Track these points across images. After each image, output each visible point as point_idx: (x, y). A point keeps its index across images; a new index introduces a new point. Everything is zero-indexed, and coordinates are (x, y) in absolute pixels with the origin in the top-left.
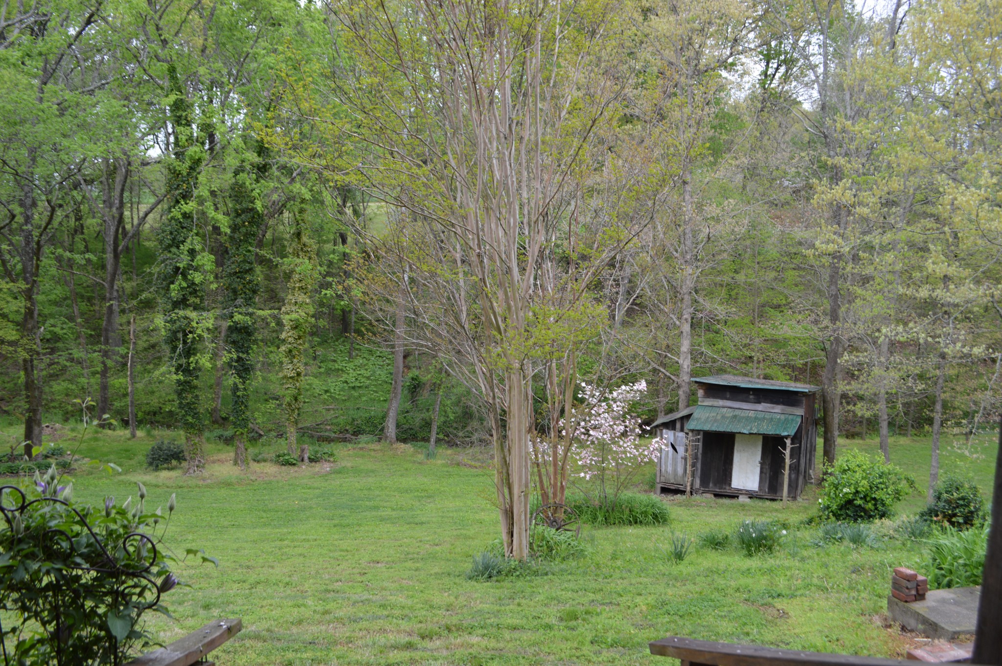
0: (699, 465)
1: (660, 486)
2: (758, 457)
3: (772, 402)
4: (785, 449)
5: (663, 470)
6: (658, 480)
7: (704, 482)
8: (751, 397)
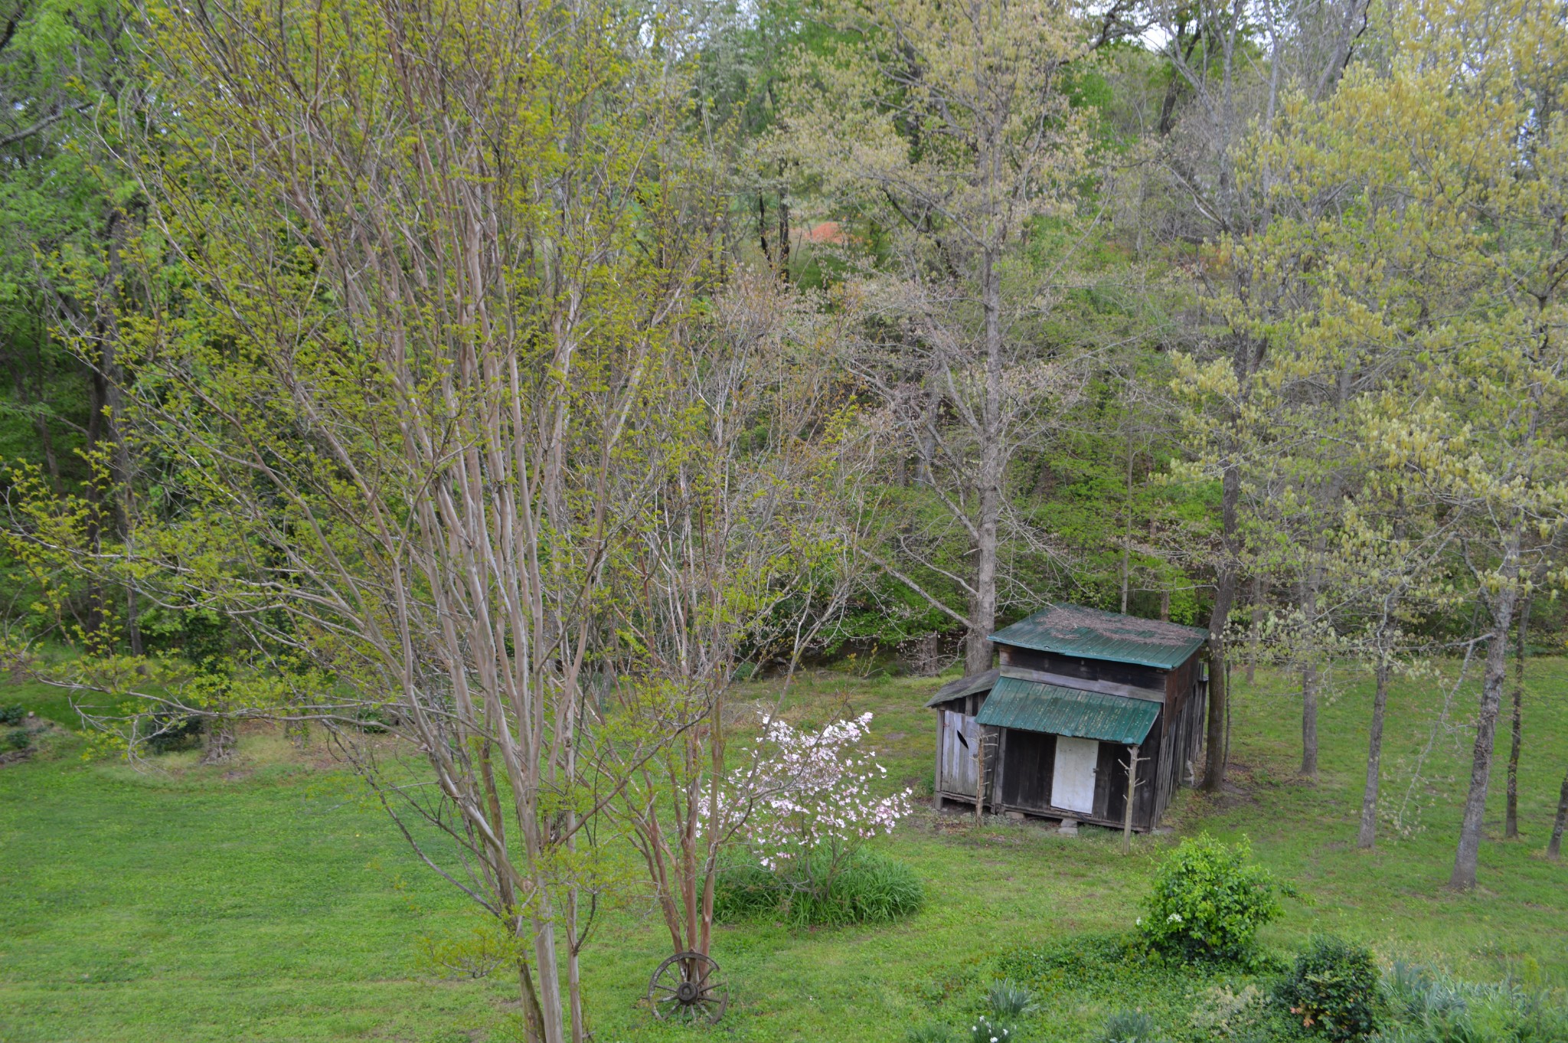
0: (1001, 769)
1: (941, 795)
2: (1093, 764)
3: (1115, 680)
4: (1128, 763)
5: (945, 772)
6: (938, 788)
7: (1009, 796)
8: (1083, 669)
